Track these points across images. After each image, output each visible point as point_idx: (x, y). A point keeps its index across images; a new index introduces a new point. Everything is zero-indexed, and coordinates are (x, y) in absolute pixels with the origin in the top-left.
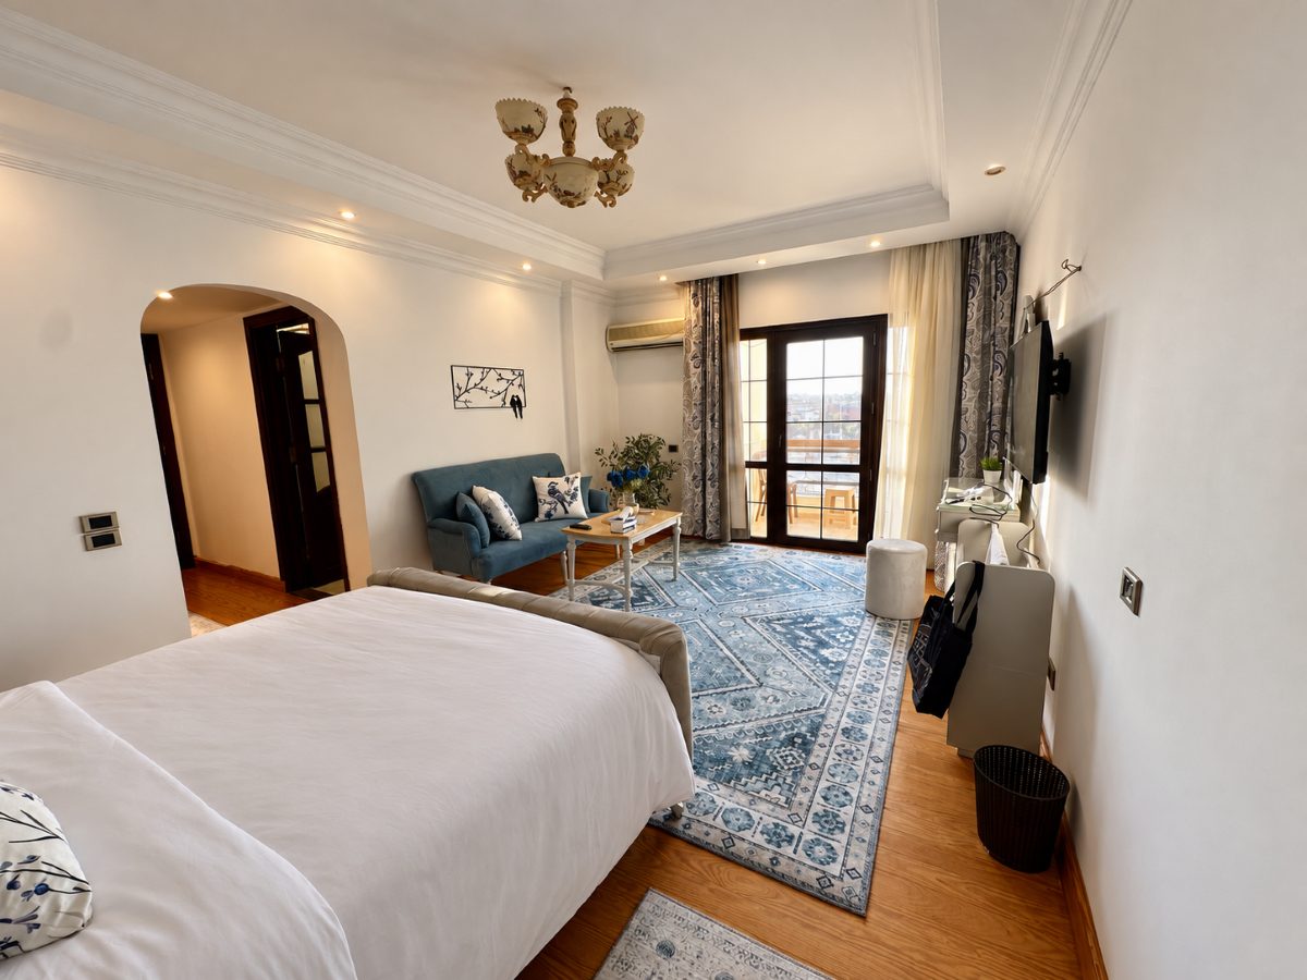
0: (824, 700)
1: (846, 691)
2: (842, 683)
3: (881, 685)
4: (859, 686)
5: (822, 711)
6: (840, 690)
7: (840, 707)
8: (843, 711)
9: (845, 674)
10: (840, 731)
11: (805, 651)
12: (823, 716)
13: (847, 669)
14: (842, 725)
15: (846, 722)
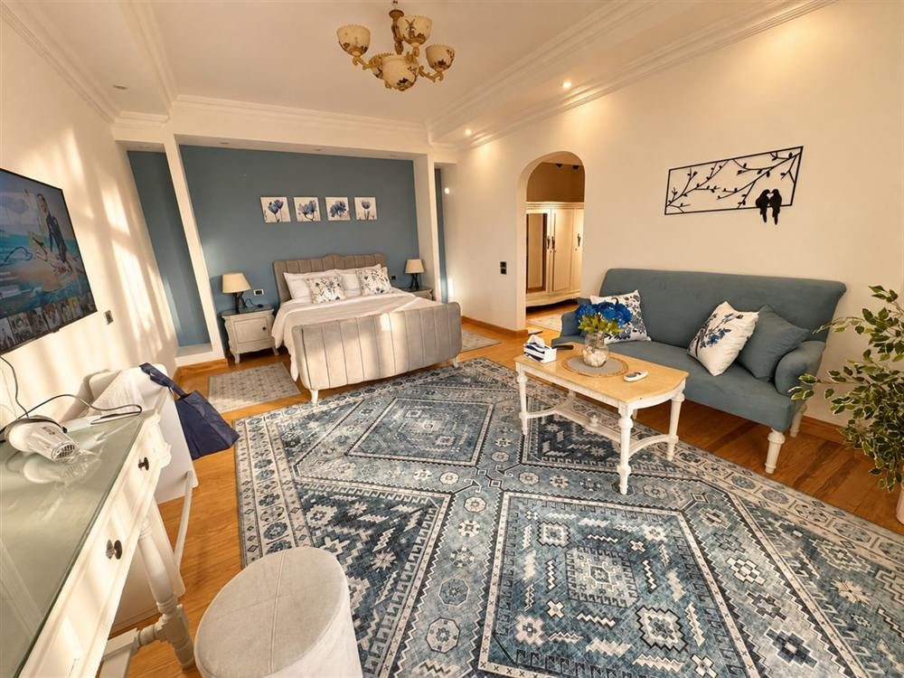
0: (296, 471)
1: (285, 487)
2: (293, 491)
3: (260, 509)
4: (278, 497)
5: (292, 464)
6: (291, 485)
7: (282, 474)
8: (279, 472)
9: (296, 499)
10: (273, 460)
11: (350, 499)
12: (289, 462)
13: (297, 505)
14: (273, 464)
15: (272, 466)
